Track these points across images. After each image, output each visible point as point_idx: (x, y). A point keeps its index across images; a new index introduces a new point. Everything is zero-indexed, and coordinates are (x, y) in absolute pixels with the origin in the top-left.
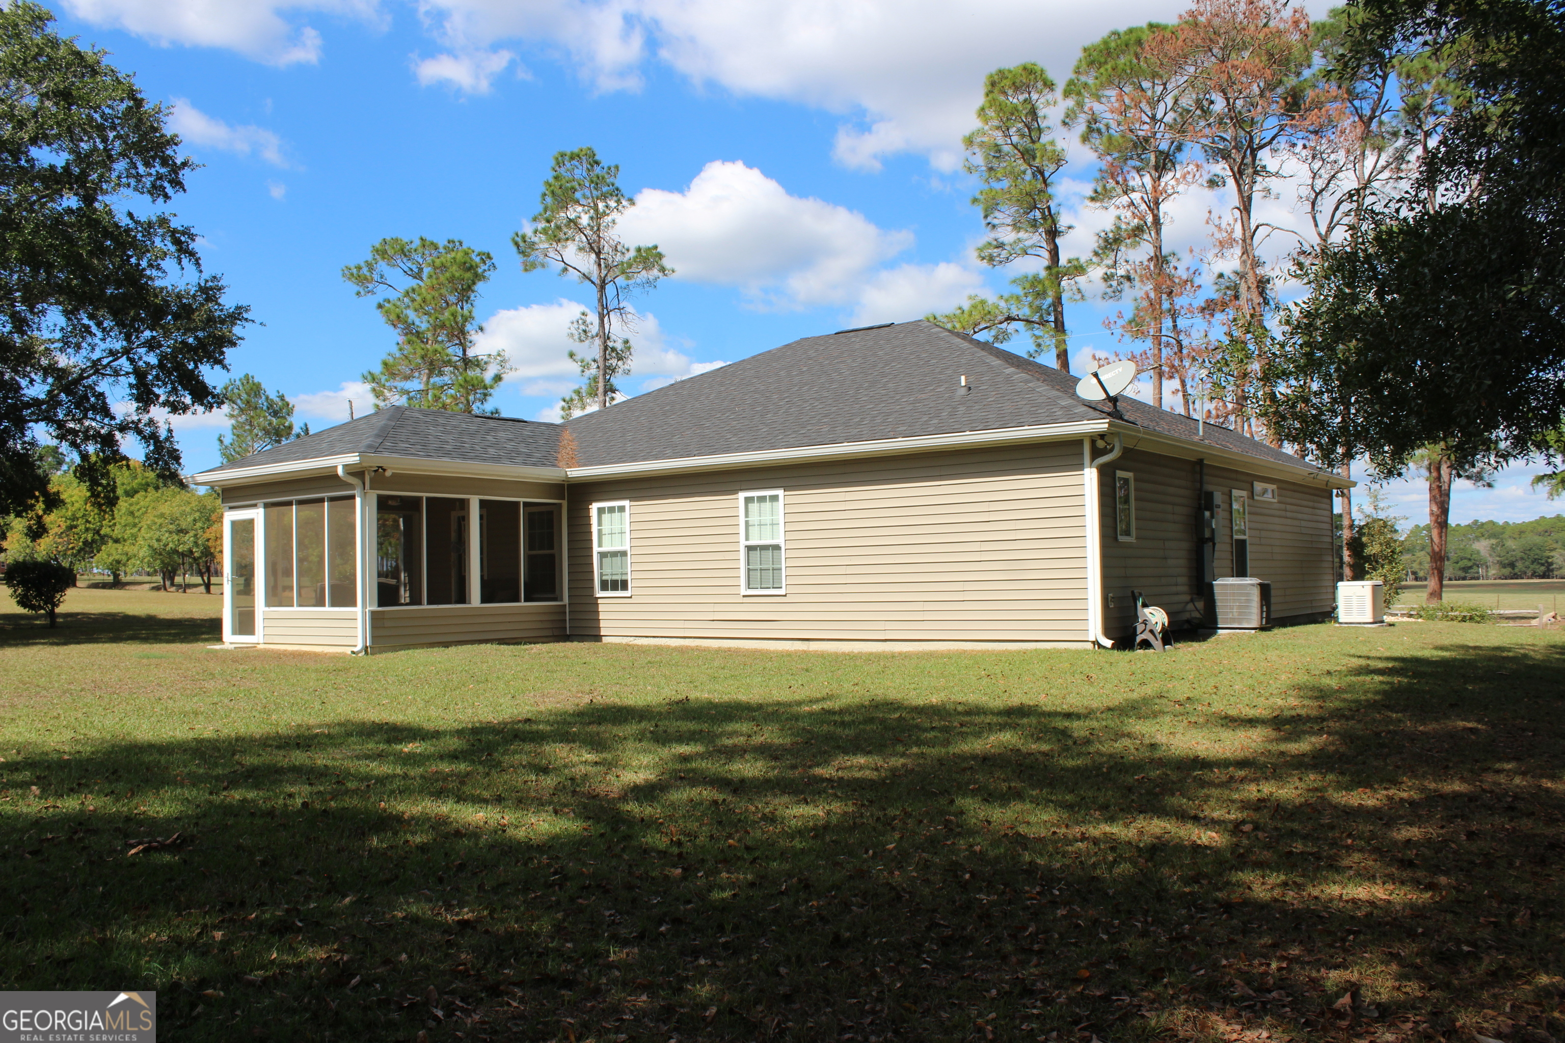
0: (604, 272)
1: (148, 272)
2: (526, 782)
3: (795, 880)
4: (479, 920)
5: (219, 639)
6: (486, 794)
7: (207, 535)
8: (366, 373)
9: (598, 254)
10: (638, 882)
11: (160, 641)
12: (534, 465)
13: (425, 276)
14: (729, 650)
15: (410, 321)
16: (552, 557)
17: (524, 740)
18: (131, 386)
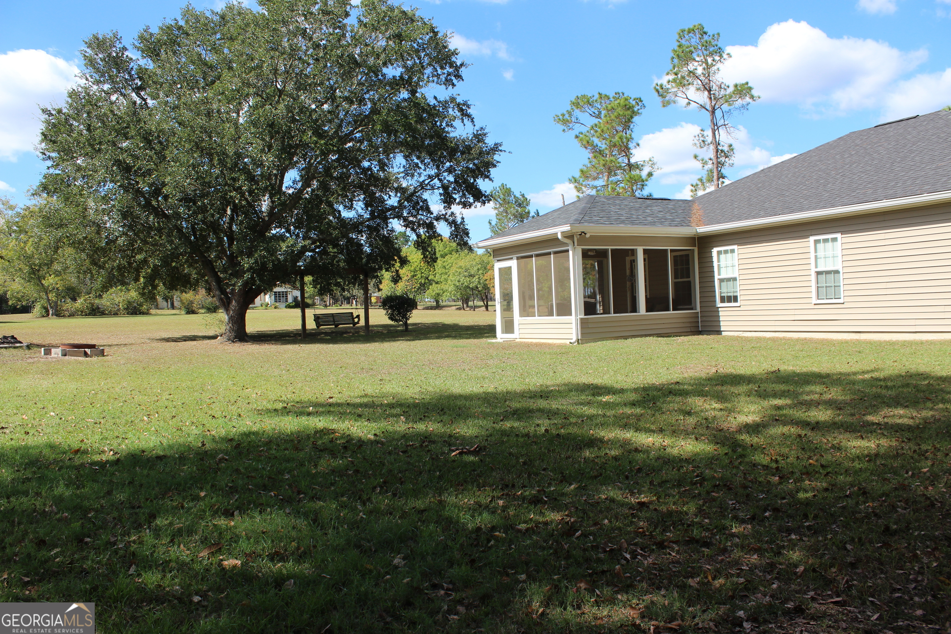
0: (713, 103)
1: (446, 129)
2: (677, 420)
3: (856, 488)
4: (651, 502)
5: (495, 337)
6: (653, 427)
7: (485, 278)
8: (571, 178)
9: (709, 91)
10: (750, 484)
11: (463, 338)
12: (676, 226)
13: (602, 116)
14: (805, 339)
15: (595, 144)
16: (689, 282)
17: (675, 395)
18: (441, 194)
